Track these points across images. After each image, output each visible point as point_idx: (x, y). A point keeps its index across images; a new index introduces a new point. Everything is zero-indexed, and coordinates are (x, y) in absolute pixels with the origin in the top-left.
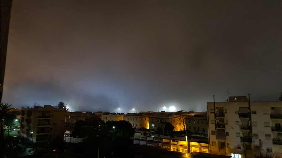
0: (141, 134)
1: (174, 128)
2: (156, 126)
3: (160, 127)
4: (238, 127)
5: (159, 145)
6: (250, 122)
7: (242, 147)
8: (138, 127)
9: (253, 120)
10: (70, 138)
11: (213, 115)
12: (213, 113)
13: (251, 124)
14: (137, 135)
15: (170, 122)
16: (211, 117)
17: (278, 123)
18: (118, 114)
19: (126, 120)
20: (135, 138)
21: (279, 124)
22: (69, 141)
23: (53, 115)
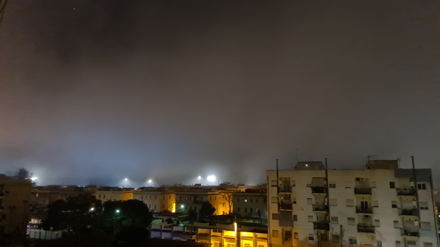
0: (163, 222)
1: (215, 210)
2: (186, 208)
3: (193, 208)
4: (311, 208)
5: (192, 237)
6: (326, 200)
7: (315, 237)
8: (158, 210)
9: (331, 196)
10: (38, 231)
11: (276, 188)
12: (276, 186)
13: (328, 203)
14: (157, 223)
15: (209, 200)
16: (273, 193)
17: (364, 201)
18: (124, 188)
19: (138, 198)
20: (153, 227)
21: (366, 203)
22: (37, 237)
23: (7, 192)
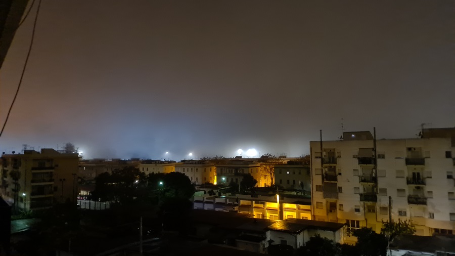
0: (205, 193)
1: (257, 182)
2: (227, 180)
3: (234, 181)
4: (357, 179)
5: (234, 209)
6: (374, 171)
7: (361, 209)
8: (200, 182)
9: (379, 168)
10: (88, 201)
11: (319, 160)
12: (319, 157)
13: (376, 174)
14: (199, 195)
15: (250, 173)
16: (316, 165)
17: (416, 171)
18: (166, 161)
19: (180, 170)
20: (195, 199)
21: (418, 174)
22: (88, 207)
23: (57, 166)
